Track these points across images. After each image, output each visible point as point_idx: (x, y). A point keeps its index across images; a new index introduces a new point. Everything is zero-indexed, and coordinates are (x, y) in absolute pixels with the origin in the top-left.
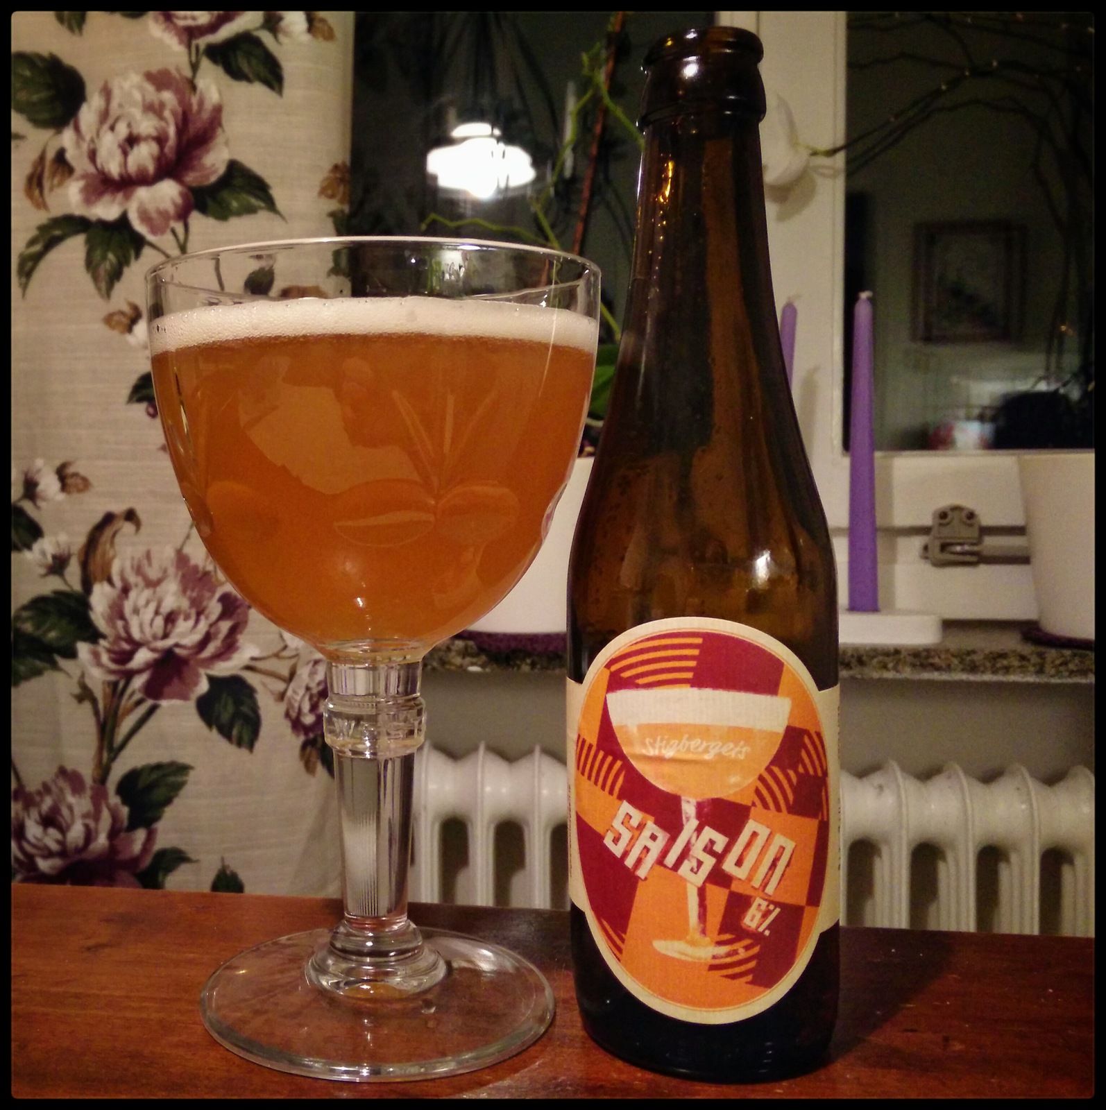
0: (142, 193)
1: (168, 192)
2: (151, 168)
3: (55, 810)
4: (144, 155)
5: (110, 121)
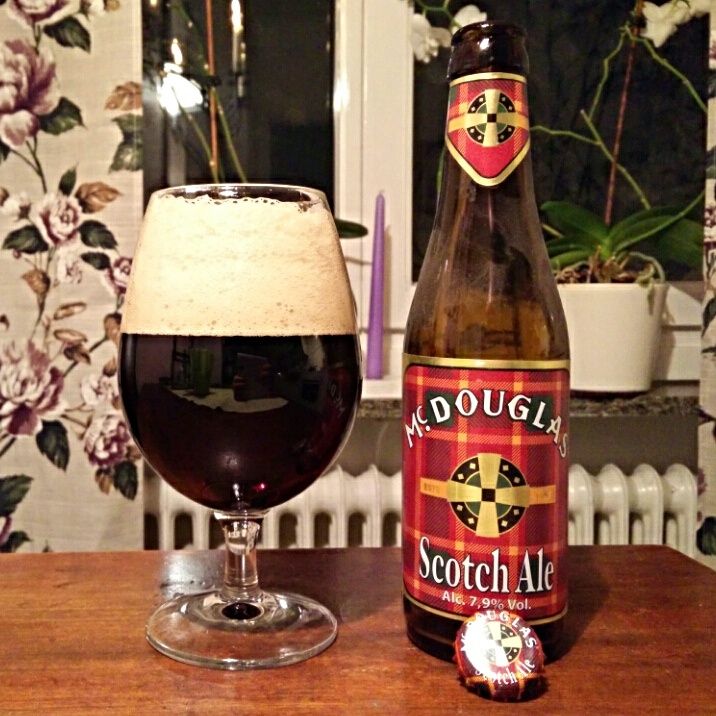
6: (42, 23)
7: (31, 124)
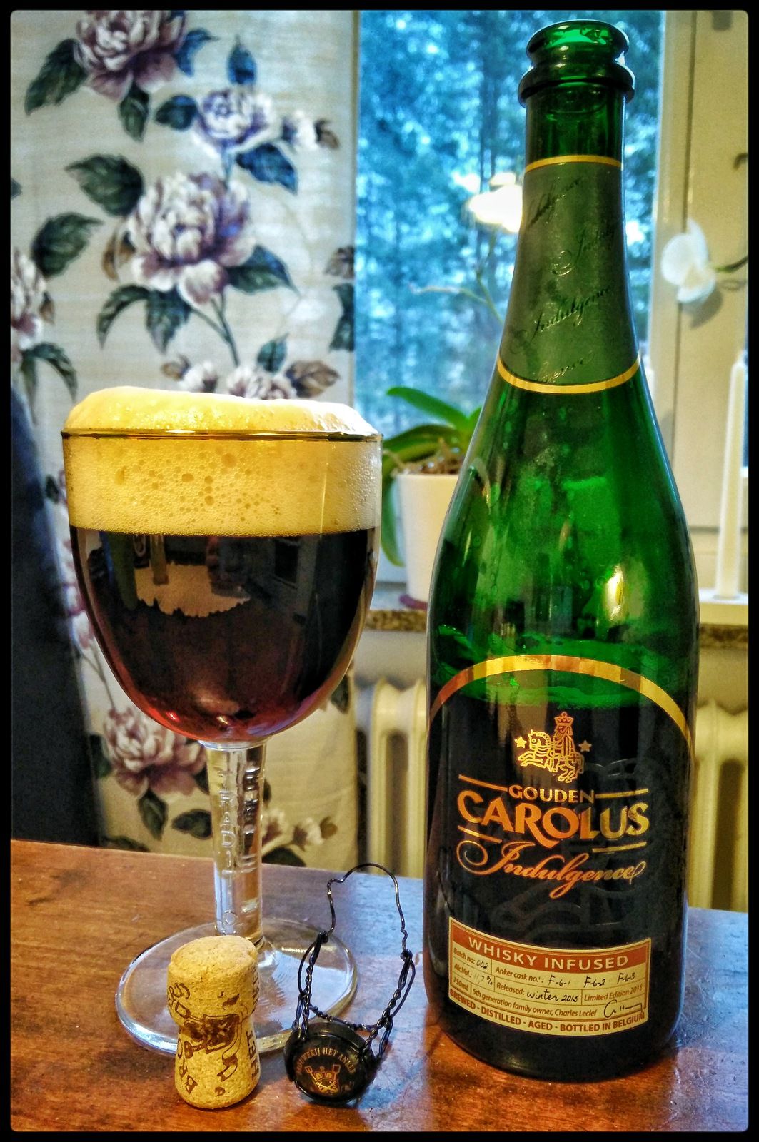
0: (189, 271)
1: (208, 270)
2: (195, 251)
3: (136, 727)
4: (189, 240)
5: (161, 212)
6: (234, 150)
7: (217, 277)
